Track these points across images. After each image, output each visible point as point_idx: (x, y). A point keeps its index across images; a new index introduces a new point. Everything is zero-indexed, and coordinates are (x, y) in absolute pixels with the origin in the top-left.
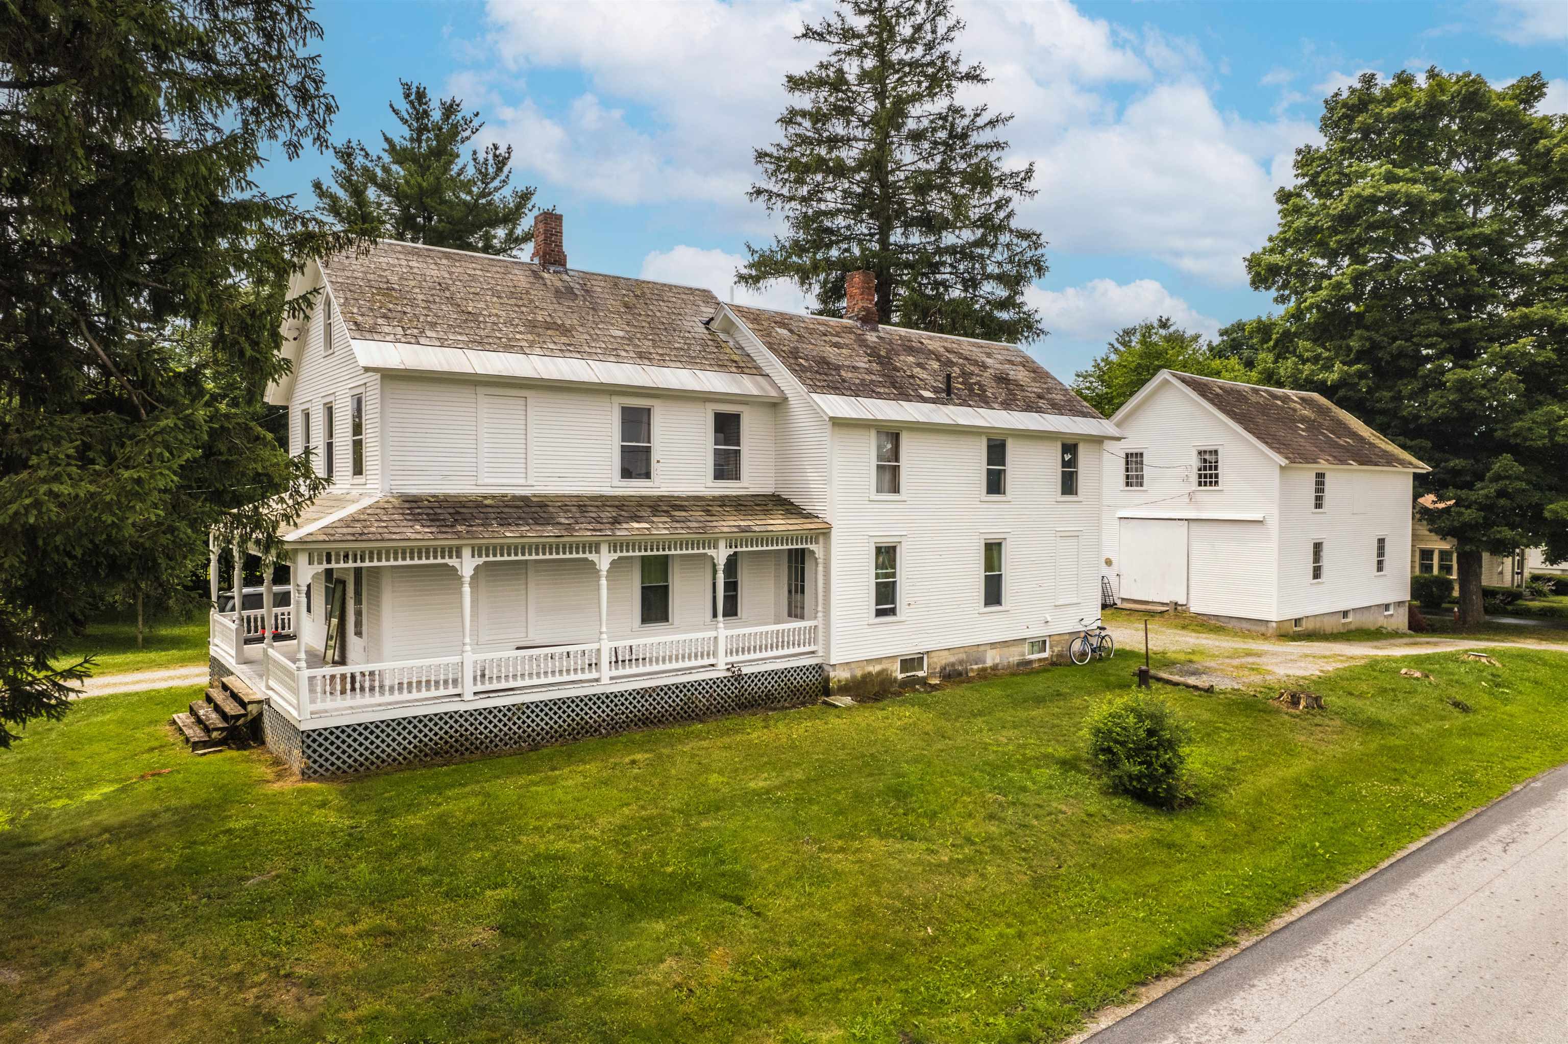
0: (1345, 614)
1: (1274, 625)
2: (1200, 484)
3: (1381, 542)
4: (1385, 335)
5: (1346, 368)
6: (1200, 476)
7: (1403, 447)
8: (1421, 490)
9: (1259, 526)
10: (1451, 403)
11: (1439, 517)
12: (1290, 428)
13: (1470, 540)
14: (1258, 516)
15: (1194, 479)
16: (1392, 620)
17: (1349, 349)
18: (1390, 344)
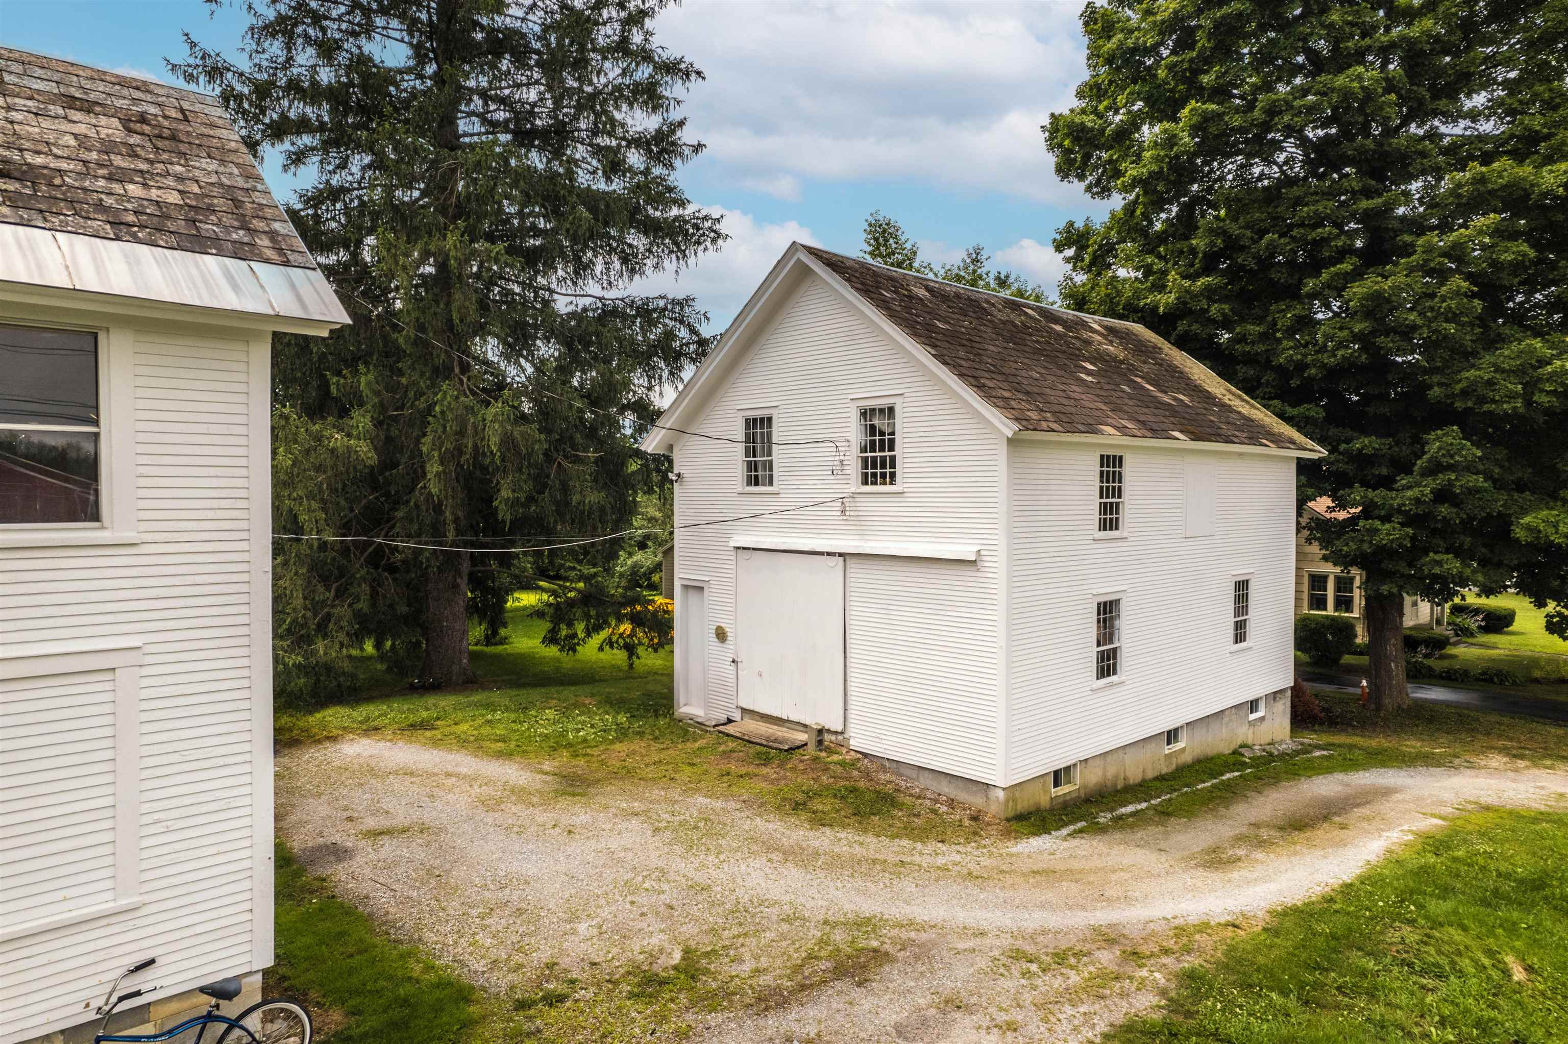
0: (1172, 736)
1: (1001, 794)
2: (865, 482)
3: (1242, 588)
4: (1247, 227)
5: (1187, 283)
6: (865, 460)
7: (1281, 416)
8: (1310, 491)
9: (968, 572)
10: (1356, 338)
11: (1339, 535)
12: (1063, 367)
13: (1388, 575)
14: (966, 551)
15: (854, 469)
16: (1264, 726)
17: (1193, 251)
18: (1255, 242)
